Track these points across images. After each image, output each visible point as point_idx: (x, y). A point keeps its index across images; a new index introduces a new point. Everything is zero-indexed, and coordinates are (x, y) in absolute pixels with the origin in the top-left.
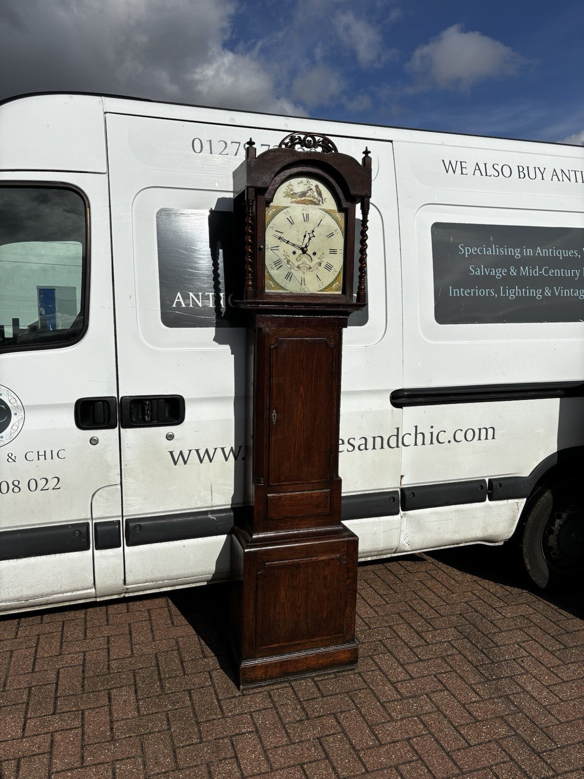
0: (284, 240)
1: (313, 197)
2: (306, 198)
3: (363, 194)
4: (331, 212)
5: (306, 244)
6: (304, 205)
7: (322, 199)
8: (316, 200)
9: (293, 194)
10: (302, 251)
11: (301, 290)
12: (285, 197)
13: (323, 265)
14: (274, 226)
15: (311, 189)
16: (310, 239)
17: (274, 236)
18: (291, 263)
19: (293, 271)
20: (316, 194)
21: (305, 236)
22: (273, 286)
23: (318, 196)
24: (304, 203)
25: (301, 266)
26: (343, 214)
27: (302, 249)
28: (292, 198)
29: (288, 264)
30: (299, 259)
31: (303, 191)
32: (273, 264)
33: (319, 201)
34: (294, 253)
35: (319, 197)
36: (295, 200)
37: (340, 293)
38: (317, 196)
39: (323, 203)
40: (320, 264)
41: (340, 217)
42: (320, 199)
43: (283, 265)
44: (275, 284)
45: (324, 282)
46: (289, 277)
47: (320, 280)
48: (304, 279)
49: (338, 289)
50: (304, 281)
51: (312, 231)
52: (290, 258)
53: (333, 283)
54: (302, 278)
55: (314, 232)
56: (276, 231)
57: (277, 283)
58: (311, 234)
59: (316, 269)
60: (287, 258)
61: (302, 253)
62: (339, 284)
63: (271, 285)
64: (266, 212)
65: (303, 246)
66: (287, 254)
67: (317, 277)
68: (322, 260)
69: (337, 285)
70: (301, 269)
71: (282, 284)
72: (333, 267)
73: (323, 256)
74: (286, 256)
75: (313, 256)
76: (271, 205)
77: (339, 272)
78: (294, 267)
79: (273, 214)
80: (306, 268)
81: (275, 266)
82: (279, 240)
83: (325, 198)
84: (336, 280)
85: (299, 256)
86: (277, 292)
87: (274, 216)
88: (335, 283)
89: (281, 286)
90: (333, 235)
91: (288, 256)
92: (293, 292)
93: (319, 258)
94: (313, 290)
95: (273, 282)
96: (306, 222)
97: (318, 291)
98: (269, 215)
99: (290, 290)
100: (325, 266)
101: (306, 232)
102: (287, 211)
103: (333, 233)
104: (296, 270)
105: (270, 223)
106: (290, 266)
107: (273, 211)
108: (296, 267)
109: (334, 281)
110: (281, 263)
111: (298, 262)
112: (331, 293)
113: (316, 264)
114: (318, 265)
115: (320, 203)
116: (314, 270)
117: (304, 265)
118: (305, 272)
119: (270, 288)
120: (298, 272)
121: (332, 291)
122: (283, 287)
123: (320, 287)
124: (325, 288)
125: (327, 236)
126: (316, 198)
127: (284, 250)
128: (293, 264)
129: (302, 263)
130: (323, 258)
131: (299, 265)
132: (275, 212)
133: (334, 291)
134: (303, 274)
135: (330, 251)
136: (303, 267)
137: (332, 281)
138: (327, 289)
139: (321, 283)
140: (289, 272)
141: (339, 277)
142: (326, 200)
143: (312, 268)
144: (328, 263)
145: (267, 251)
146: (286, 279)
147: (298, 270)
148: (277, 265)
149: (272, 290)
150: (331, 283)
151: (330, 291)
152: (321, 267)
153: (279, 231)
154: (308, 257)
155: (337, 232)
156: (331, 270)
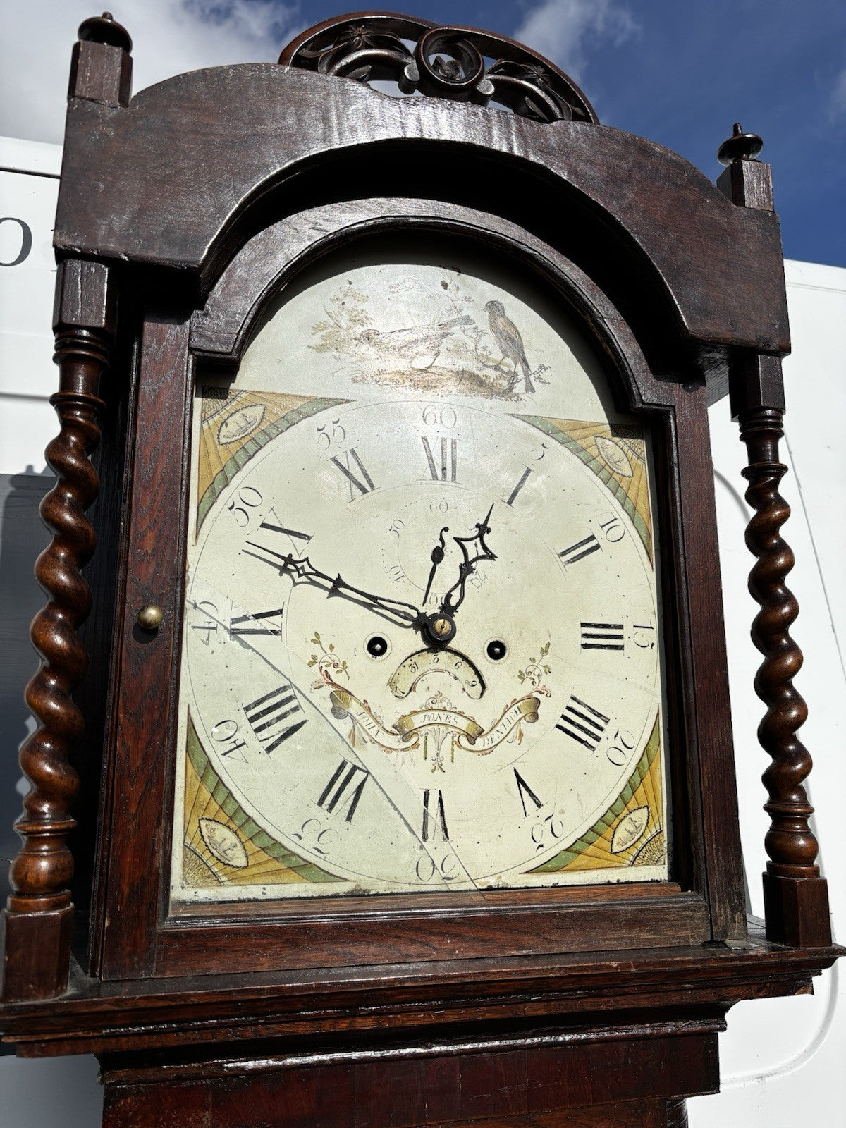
0: (315, 577)
1: (476, 357)
2: (441, 362)
3: (749, 333)
4: (574, 433)
5: (449, 596)
6: (429, 395)
7: (526, 367)
8: (491, 373)
10: (426, 639)
11: (426, 868)
12: (320, 349)
13: (551, 711)
14: (252, 497)
15: (468, 320)
16: (466, 569)
17: (255, 551)
18: (354, 708)
19: (369, 756)
20: (491, 346)
21: (438, 555)
22: (241, 861)
23: (505, 354)
24: (430, 386)
25: (417, 721)
26: (641, 446)
27: (423, 624)
29: (337, 712)
30: (404, 685)
32: (243, 718)
34: (377, 647)
35: (509, 361)
36: (378, 366)
37: (660, 872)
38: (497, 355)
39: (530, 388)
40: (533, 709)
41: (625, 459)
42: (512, 370)
43: (304, 722)
44: (252, 847)
45: (561, 817)
46: (344, 793)
47: (539, 805)
48: (440, 801)
49: (645, 849)
50: (439, 812)
51: (478, 526)
52: (349, 677)
53: (617, 816)
54: (430, 796)
55: (489, 531)
56: (263, 525)
57: (267, 839)
58: (473, 542)
59: (509, 738)
60: (329, 681)
61: (424, 646)
62: (650, 820)
63: (216, 854)
64: (202, 422)
65: (429, 605)
66: (333, 657)
67: (521, 786)
68: (544, 686)
69: (637, 826)
70: (422, 741)
71: (301, 843)
72: (610, 722)
73: (547, 660)
74: (328, 669)
75: (490, 664)
76: (240, 389)
77: (646, 748)
78: (373, 732)
79: (243, 435)
80: (450, 736)
81: (258, 730)
82: (281, 574)
83: (542, 367)
84: (629, 802)
85: (407, 666)
86: (264, 894)
87: (251, 447)
88: (627, 820)
89: (293, 854)
90: (597, 547)
91: (336, 666)
92: (369, 891)
93: (526, 676)
94: (495, 870)
95: (229, 827)
96: (445, 480)
97: (529, 869)
98: (219, 442)
99: (349, 879)
100: (564, 717)
101: (446, 529)
102: (335, 423)
103: (592, 538)
104: (388, 750)
105: (226, 485)
106: (354, 726)
107: (243, 424)
108: (385, 728)
109: (618, 803)
110: (295, 709)
111: (400, 701)
112: (607, 881)
113: (507, 706)
114: (524, 715)
115: (515, 386)
116: (497, 745)
117: (435, 719)
118: (441, 759)
119: (214, 874)
120: (400, 763)
121: (615, 864)
122: (306, 863)
123: (542, 846)
124: (568, 850)
125: (563, 554)
126: (493, 361)
127: (316, 633)
128: (372, 713)
129: (424, 708)
130: (546, 672)
131: (405, 721)
132: (259, 425)
133: (626, 867)
134: (433, 771)
135: (586, 635)
136: (428, 732)
137: (609, 806)
138: (579, 853)
139: (547, 819)
140: (343, 765)
141: (647, 780)
142: (545, 375)
143: (484, 731)
144: (579, 703)
145: (206, 643)
146: (323, 805)
147: (404, 750)
148: (269, 724)
149: (226, 883)
150: (602, 819)
151: (602, 868)
152: (537, 722)
153: (281, 524)
154: (457, 667)
155: (614, 534)
156: (598, 739)
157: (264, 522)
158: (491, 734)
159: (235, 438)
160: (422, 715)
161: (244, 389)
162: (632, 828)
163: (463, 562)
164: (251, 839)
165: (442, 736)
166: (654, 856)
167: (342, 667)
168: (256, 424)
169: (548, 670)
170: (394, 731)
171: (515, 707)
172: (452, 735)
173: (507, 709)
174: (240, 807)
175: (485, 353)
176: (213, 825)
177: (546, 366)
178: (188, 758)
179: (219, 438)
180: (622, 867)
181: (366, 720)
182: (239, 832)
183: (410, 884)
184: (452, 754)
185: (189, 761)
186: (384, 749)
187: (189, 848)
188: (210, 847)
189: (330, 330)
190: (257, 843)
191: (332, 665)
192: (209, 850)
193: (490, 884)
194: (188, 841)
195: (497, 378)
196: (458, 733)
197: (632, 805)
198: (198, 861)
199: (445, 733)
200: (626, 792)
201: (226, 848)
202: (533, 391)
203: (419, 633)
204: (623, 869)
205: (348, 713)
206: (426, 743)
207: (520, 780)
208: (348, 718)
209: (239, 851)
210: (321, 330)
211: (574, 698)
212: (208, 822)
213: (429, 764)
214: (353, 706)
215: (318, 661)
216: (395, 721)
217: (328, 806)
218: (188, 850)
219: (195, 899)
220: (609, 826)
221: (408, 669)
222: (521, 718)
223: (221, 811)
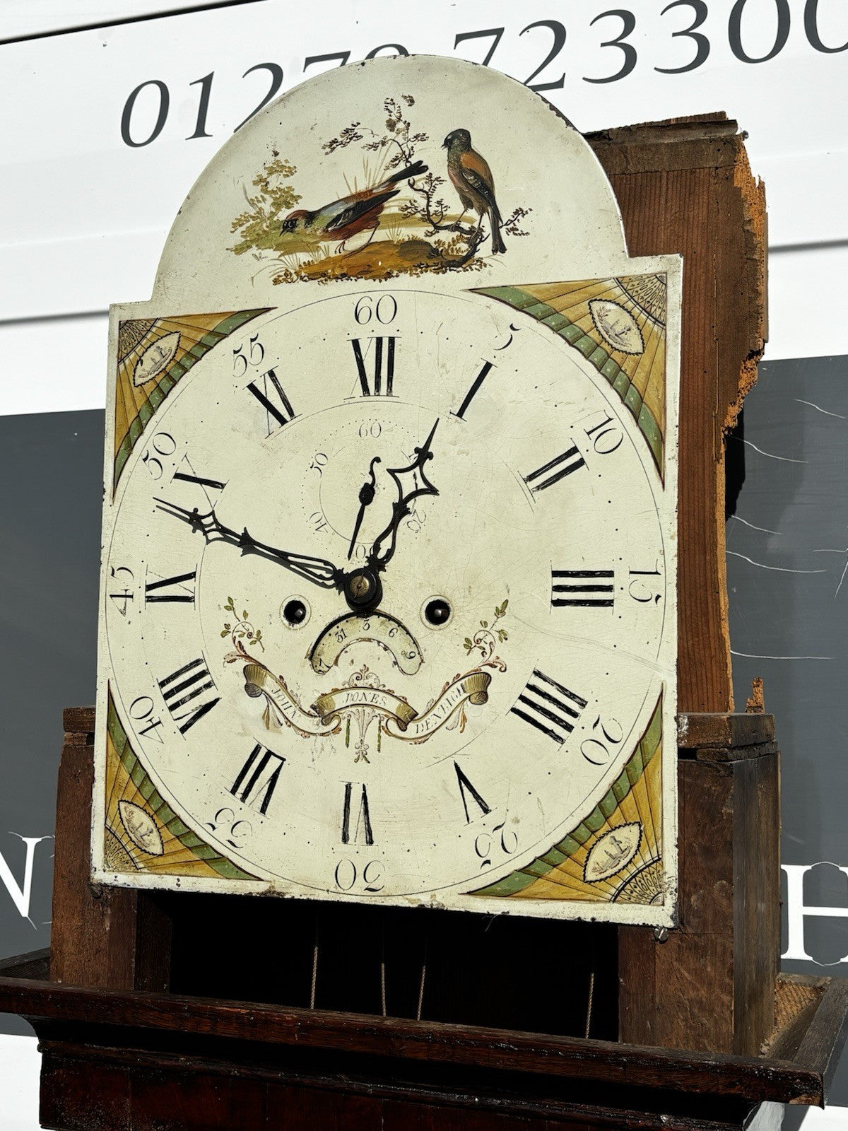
0: (223, 532)
1: (427, 218)
2: (381, 235)
4: (556, 304)
5: (376, 547)
6: (364, 284)
7: (496, 217)
8: (446, 236)
9: (289, 225)
10: (350, 601)
11: (346, 875)
12: (240, 250)
13: (505, 690)
14: (165, 444)
15: (418, 168)
16: (401, 509)
18: (269, 685)
19: (284, 739)
20: (449, 196)
21: (367, 494)
22: (157, 849)
23: (468, 204)
24: (366, 271)
25: (339, 701)
26: (662, 304)
27: (342, 580)
28: (287, 249)
29: (252, 690)
30: (327, 658)
31: (362, 187)
32: (158, 694)
33: (475, 237)
35: (473, 213)
36: (304, 257)
37: (656, 915)
38: (455, 206)
39: (499, 247)
40: (480, 688)
41: (634, 328)
42: (476, 225)
43: (217, 700)
44: (168, 835)
45: (514, 828)
46: (257, 782)
47: (486, 811)
48: (364, 797)
49: (633, 880)
50: (362, 810)
51: (417, 450)
52: (264, 649)
53: (593, 832)
54: (352, 791)
55: (430, 456)
56: (177, 476)
57: (181, 827)
58: (411, 473)
59: (448, 724)
60: (243, 654)
61: (349, 610)
62: (643, 842)
63: (134, 838)
64: (119, 363)
65: (356, 558)
66: (247, 626)
67: (463, 785)
68: (498, 658)
69: (623, 849)
70: (344, 725)
71: (214, 833)
72: (586, 706)
73: (502, 623)
74: (241, 639)
75: (428, 631)
76: (155, 317)
77: (640, 743)
78: (289, 713)
79: (157, 372)
80: (376, 720)
81: (172, 708)
82: (194, 531)
83: (519, 212)
84: (611, 815)
85: (333, 635)
86: (179, 885)
87: (165, 385)
88: (607, 839)
89: (206, 845)
90: (581, 462)
91: (250, 635)
92: (284, 894)
93: (474, 644)
94: (427, 886)
95: (145, 811)
96: (379, 395)
97: (472, 890)
98: (134, 384)
99: (263, 878)
100: (523, 699)
101: (377, 460)
102: (252, 340)
103: (574, 450)
104: (306, 734)
105: (141, 433)
106: (268, 706)
107: (158, 358)
108: (302, 708)
109: (594, 815)
110: (208, 686)
111: (319, 677)
112: (577, 917)
113: (448, 683)
114: (468, 694)
115: (478, 247)
116: (434, 732)
117: (359, 698)
118: (366, 747)
119: (132, 859)
120: (319, 750)
121: (589, 897)
122: (219, 856)
123: (488, 862)
124: (523, 870)
125: (531, 477)
126: (450, 218)
127: (229, 598)
128: (289, 690)
129: (347, 686)
130: (500, 639)
131: (325, 700)
132: (174, 356)
133: (603, 902)
134: (356, 761)
135: (558, 588)
136: (352, 714)
137: (582, 819)
138: (539, 876)
139: (495, 829)
140: (257, 749)
141: (640, 787)
142: (522, 224)
143: (417, 714)
144: (545, 679)
145: (123, 612)
146: (237, 794)
147: (323, 734)
148: (183, 701)
149: (143, 870)
150: (571, 835)
151: (570, 899)
152: (485, 704)
153: (194, 473)
154: (391, 634)
155: (607, 442)
156: (569, 728)
157: (178, 472)
158: (426, 718)
159: (150, 377)
160: (344, 694)
161: (159, 317)
162: (614, 851)
163: (397, 501)
164: (166, 825)
165: (367, 718)
166: (648, 892)
167: (255, 637)
168: (170, 357)
169: (503, 636)
170: (313, 712)
171: (458, 685)
172: (379, 718)
173: (448, 686)
174: (156, 791)
175: (439, 209)
176: (132, 808)
177: (525, 210)
178: (109, 736)
179: (134, 380)
180: (598, 901)
181: (282, 699)
182: (155, 817)
183: (328, 891)
184: (379, 741)
185: (110, 739)
186: (301, 732)
187: (109, 830)
188: (128, 831)
189: (252, 222)
190: (172, 829)
191: (246, 635)
192: (128, 833)
193: (422, 903)
194: (109, 823)
195: (454, 241)
196: (386, 716)
197: (616, 819)
198: (117, 845)
199: (371, 717)
200: (608, 801)
201: (143, 833)
202: (503, 250)
203: (343, 593)
204: (602, 905)
205: (262, 690)
206: (348, 727)
207: (461, 777)
208: (263, 696)
209: (154, 838)
210: (240, 226)
211: (537, 674)
212: (126, 805)
213: (352, 752)
214: (268, 683)
215: (231, 630)
216: (313, 701)
217: (241, 796)
218: (109, 832)
219: (115, 883)
220: (582, 845)
221: (334, 638)
222: (465, 699)
223: (139, 794)
